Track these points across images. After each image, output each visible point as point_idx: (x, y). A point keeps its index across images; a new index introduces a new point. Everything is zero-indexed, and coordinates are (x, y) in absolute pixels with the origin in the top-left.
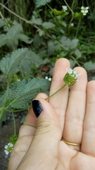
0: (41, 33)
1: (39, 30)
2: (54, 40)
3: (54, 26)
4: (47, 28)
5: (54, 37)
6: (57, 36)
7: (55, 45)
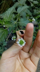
0: (32, 5)
1: (31, 4)
2: (37, 9)
3: (38, 3)
4: (35, 3)
5: (37, 8)
6: (38, 7)
7: (37, 11)
